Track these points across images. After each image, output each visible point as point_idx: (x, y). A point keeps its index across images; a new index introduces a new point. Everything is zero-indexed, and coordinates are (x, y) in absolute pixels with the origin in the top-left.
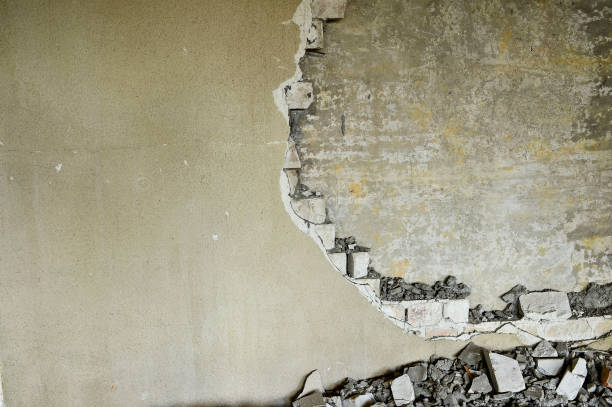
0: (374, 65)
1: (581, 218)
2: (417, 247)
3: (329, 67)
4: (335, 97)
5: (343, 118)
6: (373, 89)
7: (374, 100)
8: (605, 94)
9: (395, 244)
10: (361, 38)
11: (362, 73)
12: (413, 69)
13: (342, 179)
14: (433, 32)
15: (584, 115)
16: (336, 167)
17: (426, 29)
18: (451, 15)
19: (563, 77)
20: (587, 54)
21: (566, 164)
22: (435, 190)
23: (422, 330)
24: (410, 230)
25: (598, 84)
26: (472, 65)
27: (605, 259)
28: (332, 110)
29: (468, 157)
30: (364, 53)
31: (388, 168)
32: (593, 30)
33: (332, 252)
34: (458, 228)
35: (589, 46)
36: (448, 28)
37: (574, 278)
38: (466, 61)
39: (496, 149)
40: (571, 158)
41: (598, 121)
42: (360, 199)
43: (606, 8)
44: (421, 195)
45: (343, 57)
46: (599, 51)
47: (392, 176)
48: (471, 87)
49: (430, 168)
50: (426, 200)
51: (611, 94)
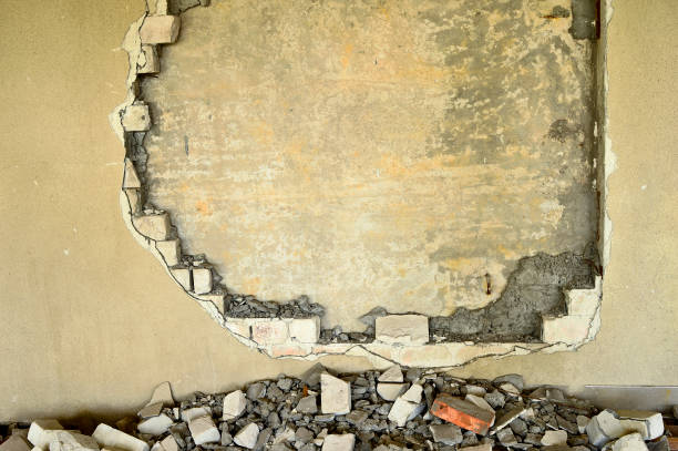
0: (213, 85)
1: (444, 238)
2: (268, 266)
3: (170, 89)
4: (177, 118)
5: (186, 139)
6: (214, 109)
7: (215, 121)
8: (461, 106)
9: (246, 262)
10: (198, 60)
11: (201, 94)
12: (252, 88)
13: (189, 197)
14: (271, 49)
15: (439, 130)
16: (182, 186)
17: (263, 48)
18: (287, 31)
19: (412, 90)
20: (438, 65)
21: (422, 181)
22: (282, 209)
23: (269, 348)
24: (259, 248)
25: (453, 96)
26: (312, 81)
27: (473, 282)
28: (176, 132)
29: (315, 175)
30: (202, 75)
31: (233, 186)
32: (443, 39)
33: (175, 268)
34: (308, 246)
35: (441, 57)
36: (285, 45)
37: (440, 301)
38: (306, 77)
39: (343, 166)
40: (428, 174)
41: (455, 135)
42: (207, 217)
43: (456, 16)
44: (268, 213)
45: (183, 79)
46: (451, 61)
47: (238, 195)
48: (313, 104)
49: (275, 186)
50: (273, 218)
51: (469, 106)
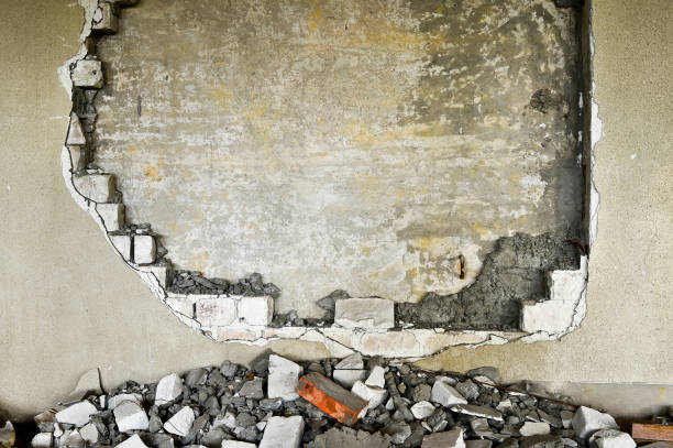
0: (172, 47)
1: (414, 214)
2: (219, 239)
3: (127, 49)
4: (132, 79)
5: (140, 100)
6: (172, 71)
7: (172, 82)
8: (436, 74)
9: (194, 234)
10: (159, 22)
11: (160, 54)
12: (213, 50)
13: (137, 162)
14: (235, 13)
15: (412, 96)
16: (131, 149)
17: (226, 11)
19: (384, 56)
20: (412, 31)
21: (392, 151)
22: (237, 176)
23: (214, 330)
24: (211, 219)
25: (428, 63)
26: (277, 45)
27: (445, 264)
28: (130, 92)
29: (275, 141)
30: (161, 36)
31: (186, 150)
32: (417, 5)
33: (115, 233)
34: (265, 219)
35: (414, 23)
36: (251, 9)
38: (272, 41)
39: (307, 133)
40: (398, 144)
41: (429, 103)
42: (156, 183)
44: (222, 181)
45: (141, 40)
46: (425, 28)
47: (191, 160)
48: (278, 68)
49: (232, 152)
50: (227, 186)
51: (445, 74)
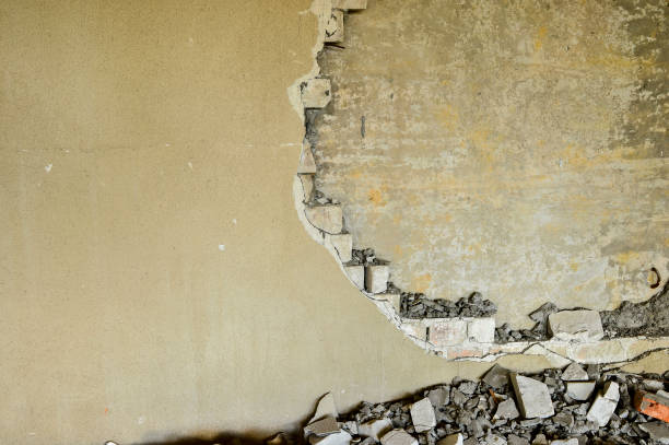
0: (398, 61)
1: (616, 231)
2: (441, 261)
3: (349, 63)
4: (355, 96)
5: (363, 120)
6: (397, 88)
7: (397, 101)
8: (645, 98)
9: (417, 257)
10: (384, 31)
11: (384, 70)
12: (440, 67)
13: (360, 186)
14: (464, 26)
15: (622, 120)
16: (354, 172)
17: (455, 24)
18: (482, 8)
19: (601, 79)
20: (627, 55)
21: (602, 173)
22: (461, 199)
23: (444, 350)
24: (433, 242)
25: (638, 87)
26: (503, 63)
28: (352, 110)
29: (497, 164)
30: (386, 47)
31: (410, 174)
32: (635, 28)
33: (349, 264)
34: (485, 240)
35: (630, 46)
36: (479, 22)
37: (607, 296)
38: (498, 59)
39: (528, 155)
40: (608, 166)
41: (637, 127)
42: (380, 208)
43: (649, 6)
44: (446, 204)
45: (365, 52)
46: (640, 51)
47: (415, 184)
48: (502, 88)
49: (456, 175)
50: (451, 210)
51: (652, 98)
